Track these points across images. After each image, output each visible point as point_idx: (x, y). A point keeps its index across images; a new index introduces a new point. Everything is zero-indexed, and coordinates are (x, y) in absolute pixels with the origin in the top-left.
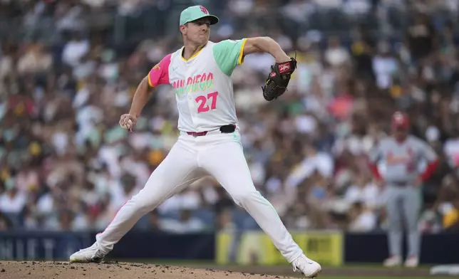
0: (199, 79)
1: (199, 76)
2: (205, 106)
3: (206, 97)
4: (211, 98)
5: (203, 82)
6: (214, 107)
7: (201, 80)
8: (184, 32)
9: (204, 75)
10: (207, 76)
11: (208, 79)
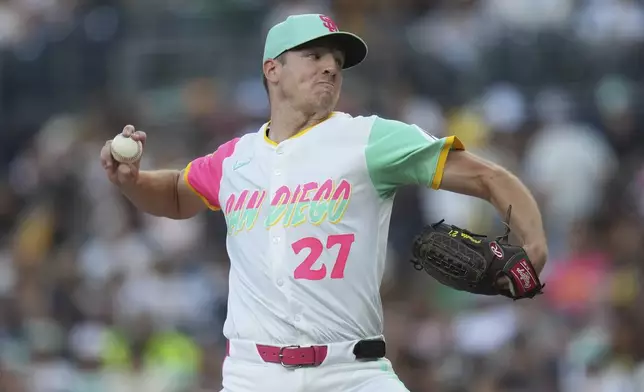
0: (312, 193)
1: (313, 185)
2: (316, 266)
3: (324, 243)
4: (337, 247)
5: (322, 201)
6: (338, 272)
7: (317, 197)
8: (272, 78)
9: (328, 184)
10: (335, 187)
11: (336, 197)
